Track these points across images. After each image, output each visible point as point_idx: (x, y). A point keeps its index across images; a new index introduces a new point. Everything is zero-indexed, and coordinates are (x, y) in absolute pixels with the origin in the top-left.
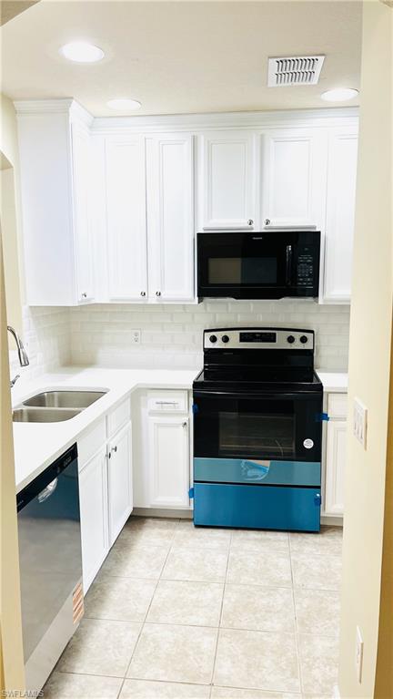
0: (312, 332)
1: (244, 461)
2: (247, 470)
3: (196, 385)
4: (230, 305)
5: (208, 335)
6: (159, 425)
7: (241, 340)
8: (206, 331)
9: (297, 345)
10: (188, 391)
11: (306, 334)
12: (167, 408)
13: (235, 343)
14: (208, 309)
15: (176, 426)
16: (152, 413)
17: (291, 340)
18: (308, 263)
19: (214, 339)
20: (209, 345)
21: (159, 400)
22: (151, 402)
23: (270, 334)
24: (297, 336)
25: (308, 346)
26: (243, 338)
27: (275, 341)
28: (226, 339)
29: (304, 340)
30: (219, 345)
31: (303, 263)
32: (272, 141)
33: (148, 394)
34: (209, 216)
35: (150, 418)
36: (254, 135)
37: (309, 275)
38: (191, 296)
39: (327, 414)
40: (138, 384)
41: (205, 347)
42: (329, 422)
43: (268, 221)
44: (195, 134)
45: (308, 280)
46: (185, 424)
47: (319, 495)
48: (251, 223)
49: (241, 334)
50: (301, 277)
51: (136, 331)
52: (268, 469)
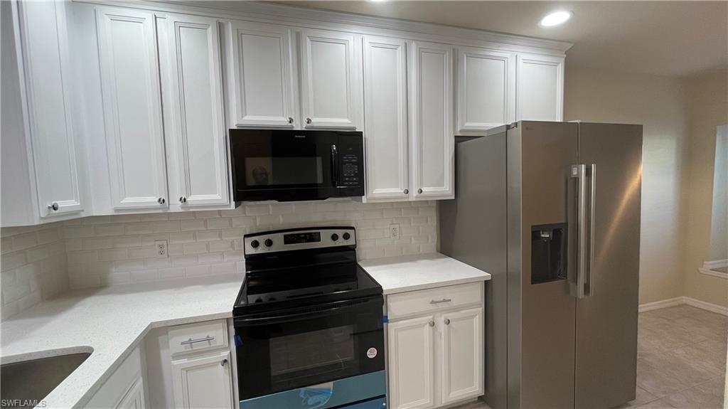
0: (353, 228)
1: (303, 389)
2: (307, 399)
3: (237, 311)
4: (270, 206)
5: (249, 241)
6: (187, 370)
7: (286, 243)
8: (246, 236)
9: (341, 242)
10: (228, 319)
11: (348, 231)
12: (198, 346)
13: (279, 245)
14: (248, 213)
15: (214, 365)
16: (177, 356)
17: (335, 237)
18: (353, 163)
19: (255, 244)
20: (251, 251)
21: (186, 339)
22: (176, 342)
23: (315, 233)
24: (340, 233)
25: (350, 242)
26: (288, 240)
27: (320, 240)
28: (269, 243)
29: (346, 237)
30: (262, 250)
31: (347, 162)
32: (308, 40)
33: (169, 333)
34: (243, 112)
35: (175, 362)
36: (289, 31)
37: (356, 174)
38: (226, 201)
39: (387, 317)
40: (152, 324)
41: (246, 253)
42: (389, 324)
43: (309, 121)
44: (221, 20)
45: (355, 179)
46: (225, 361)
47: (384, 404)
48: (291, 121)
49: (285, 236)
50: (347, 177)
51: (161, 243)
52: (331, 392)
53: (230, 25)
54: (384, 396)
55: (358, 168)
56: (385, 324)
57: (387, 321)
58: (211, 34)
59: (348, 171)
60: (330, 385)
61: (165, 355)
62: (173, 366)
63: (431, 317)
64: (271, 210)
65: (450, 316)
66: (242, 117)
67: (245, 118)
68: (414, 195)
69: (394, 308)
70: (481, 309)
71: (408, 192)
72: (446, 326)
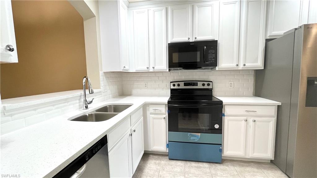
0: (212, 82)
1: (189, 133)
2: (190, 137)
3: (169, 102)
4: (180, 73)
5: (172, 84)
6: (154, 118)
7: (185, 85)
8: (171, 82)
9: (206, 87)
10: (166, 104)
11: (209, 83)
12: (157, 111)
13: (182, 86)
14: (172, 74)
15: (161, 119)
16: (151, 114)
17: (204, 85)
18: (213, 53)
19: (174, 85)
20: (172, 87)
21: (154, 108)
22: (151, 109)
23: (196, 83)
24: (206, 83)
25: (210, 87)
27: (197, 86)
28: (179, 85)
29: (208, 85)
30: (176, 87)
31: (210, 53)
32: (197, 7)
33: (150, 106)
34: (173, 37)
35: (151, 115)
36: (190, 5)
37: (213, 58)
38: (166, 68)
39: (224, 114)
40: (145, 102)
41: (171, 88)
42: (225, 117)
43: (196, 38)
44: (167, 7)
45: (213, 60)
46: (165, 118)
47: (221, 148)
48: (189, 39)
49: (184, 83)
50: (210, 59)
51: (146, 83)
52: (199, 137)
53: (170, 7)
54: (221, 145)
55: (215, 55)
56: (223, 117)
57: (224, 116)
58: (164, 12)
59: (210, 56)
60: (199, 134)
61: (148, 113)
62: (150, 117)
63: (246, 118)
64: (180, 74)
65: (256, 119)
66: (172, 39)
67: (173, 39)
68: (241, 67)
69: (227, 111)
70: (274, 119)
71: (238, 65)
72: (254, 123)
